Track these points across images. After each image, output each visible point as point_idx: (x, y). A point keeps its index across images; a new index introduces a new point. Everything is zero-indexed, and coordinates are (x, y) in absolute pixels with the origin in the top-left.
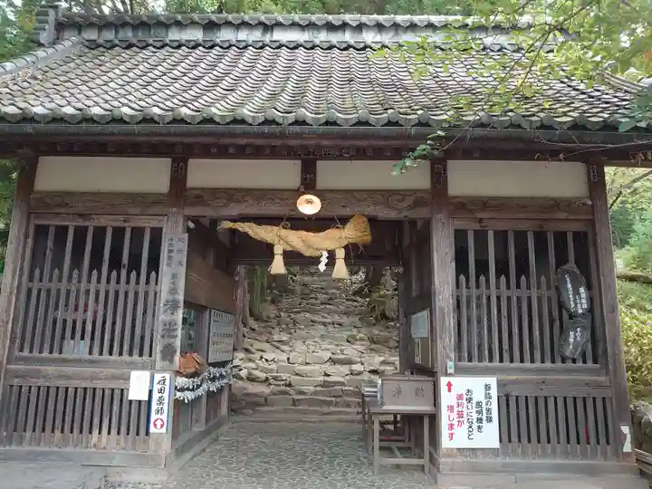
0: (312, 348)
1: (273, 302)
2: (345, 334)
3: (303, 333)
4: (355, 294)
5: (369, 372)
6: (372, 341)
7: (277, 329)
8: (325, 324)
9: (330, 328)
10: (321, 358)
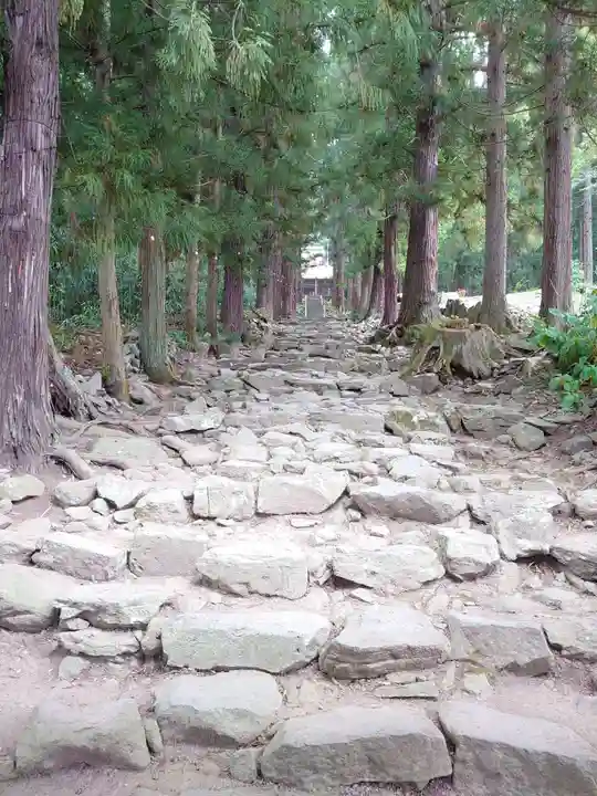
0: (283, 454)
1: (214, 351)
2: (379, 411)
3: (265, 411)
4: (372, 340)
5: (520, 560)
6: (462, 429)
7: (201, 401)
8: (318, 389)
9: (334, 398)
10: (313, 494)
